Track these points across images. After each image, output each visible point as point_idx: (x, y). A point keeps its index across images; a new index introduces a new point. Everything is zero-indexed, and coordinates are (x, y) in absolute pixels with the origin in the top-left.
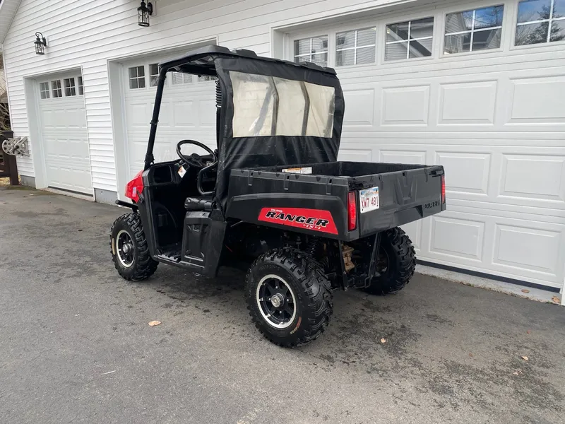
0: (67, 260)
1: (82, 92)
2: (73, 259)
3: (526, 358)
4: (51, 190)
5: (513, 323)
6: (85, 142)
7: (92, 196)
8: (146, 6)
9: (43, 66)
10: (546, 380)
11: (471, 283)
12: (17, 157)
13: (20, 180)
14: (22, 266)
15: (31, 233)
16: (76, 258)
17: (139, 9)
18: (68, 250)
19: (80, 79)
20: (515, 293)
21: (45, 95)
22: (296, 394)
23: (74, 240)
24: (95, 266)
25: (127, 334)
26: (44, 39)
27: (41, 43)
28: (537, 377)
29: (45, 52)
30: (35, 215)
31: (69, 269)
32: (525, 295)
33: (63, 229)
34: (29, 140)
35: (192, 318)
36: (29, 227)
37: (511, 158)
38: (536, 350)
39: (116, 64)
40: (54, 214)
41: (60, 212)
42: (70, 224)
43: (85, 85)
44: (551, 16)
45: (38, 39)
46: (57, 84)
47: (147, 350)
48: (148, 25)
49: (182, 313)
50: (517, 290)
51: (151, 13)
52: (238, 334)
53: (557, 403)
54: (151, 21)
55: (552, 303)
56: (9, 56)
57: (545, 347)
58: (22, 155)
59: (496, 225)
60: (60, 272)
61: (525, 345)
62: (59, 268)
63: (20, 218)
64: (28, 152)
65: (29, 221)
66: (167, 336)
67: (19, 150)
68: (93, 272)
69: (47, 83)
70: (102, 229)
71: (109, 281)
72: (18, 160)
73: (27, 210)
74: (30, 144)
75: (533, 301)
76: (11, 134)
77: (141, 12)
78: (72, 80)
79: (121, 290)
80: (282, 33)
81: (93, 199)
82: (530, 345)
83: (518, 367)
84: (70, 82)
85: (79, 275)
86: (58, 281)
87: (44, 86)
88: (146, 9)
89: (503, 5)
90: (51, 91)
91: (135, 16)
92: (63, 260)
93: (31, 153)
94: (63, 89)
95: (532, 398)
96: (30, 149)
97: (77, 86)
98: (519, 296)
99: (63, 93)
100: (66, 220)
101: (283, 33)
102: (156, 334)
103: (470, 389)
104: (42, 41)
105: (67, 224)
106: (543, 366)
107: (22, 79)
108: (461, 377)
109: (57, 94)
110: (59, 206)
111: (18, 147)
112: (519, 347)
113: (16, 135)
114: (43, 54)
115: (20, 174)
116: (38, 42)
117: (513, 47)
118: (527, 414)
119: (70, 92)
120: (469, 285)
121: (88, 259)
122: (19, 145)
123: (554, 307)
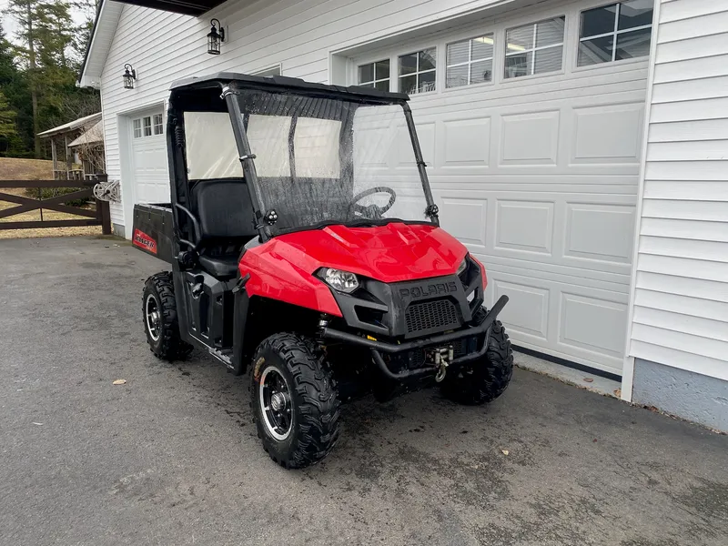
3: (507, 453)
8: (217, 32)
10: (506, 477)
11: (527, 366)
12: (111, 202)
13: (113, 229)
17: (208, 36)
20: (576, 382)
21: (137, 134)
26: (133, 71)
27: (130, 75)
28: (498, 474)
29: (134, 85)
30: (102, 266)
32: (584, 384)
34: (121, 183)
37: (575, 209)
38: (531, 446)
45: (127, 72)
46: (148, 121)
48: (218, 53)
50: (579, 378)
51: (222, 39)
53: (493, 502)
54: (222, 48)
55: (610, 396)
56: (105, 92)
57: (546, 443)
58: (114, 201)
59: (561, 294)
61: (523, 438)
64: (120, 197)
66: (124, 394)
67: (109, 195)
69: (139, 121)
71: (117, 336)
72: (111, 207)
74: (121, 189)
75: (591, 392)
76: (104, 177)
77: (210, 39)
78: (161, 116)
80: (344, 57)
82: (527, 440)
83: (488, 461)
84: (159, 119)
87: (137, 123)
88: (217, 35)
89: (563, 18)
90: (142, 128)
93: (122, 199)
94: (153, 126)
96: (122, 194)
99: (153, 130)
101: (346, 57)
104: (131, 74)
106: (521, 462)
107: (115, 115)
109: (148, 132)
111: (108, 192)
112: (511, 441)
113: (110, 178)
114: (132, 88)
115: (112, 222)
116: (127, 75)
117: (575, 68)
120: (524, 369)
122: (111, 190)
123: (612, 401)
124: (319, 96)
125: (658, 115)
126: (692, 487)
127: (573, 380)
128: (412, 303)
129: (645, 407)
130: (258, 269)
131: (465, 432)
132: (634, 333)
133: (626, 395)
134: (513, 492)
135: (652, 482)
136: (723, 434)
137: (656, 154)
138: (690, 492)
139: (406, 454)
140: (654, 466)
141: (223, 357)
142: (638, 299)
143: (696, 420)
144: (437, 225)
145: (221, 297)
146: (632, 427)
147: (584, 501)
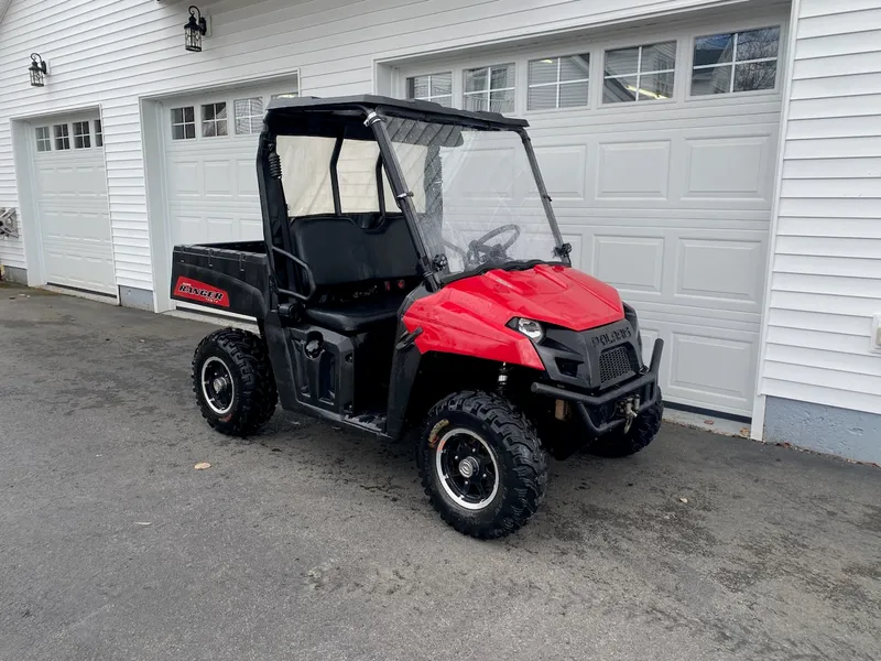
0: (81, 386)
1: (100, 143)
2: (90, 385)
3: (685, 501)
4: (51, 288)
5: (682, 460)
6: (105, 217)
7: (115, 297)
8: (197, 22)
9: (40, 103)
10: (701, 523)
13: (3, 273)
14: (17, 394)
15: (26, 350)
16: (95, 383)
17: (186, 27)
18: (82, 373)
19: (98, 123)
20: (698, 425)
21: (44, 146)
22: (385, 542)
23: (90, 359)
24: (122, 394)
25: (168, 477)
26: (43, 64)
27: (39, 69)
28: (692, 522)
29: (45, 82)
30: (31, 324)
31: (84, 398)
32: (708, 427)
33: (73, 343)
34: (18, 212)
35: (255, 458)
36: (21, 342)
37: (688, 244)
38: (701, 491)
39: (151, 103)
40: (58, 323)
41: (66, 320)
42: (83, 337)
43: (105, 132)
44: (734, 59)
45: (35, 64)
46: (62, 130)
47: (195, 496)
48: (199, 49)
49: (242, 452)
50: (698, 421)
51: (204, 32)
52: (317, 476)
53: (707, 548)
54: (204, 43)
55: (739, 437)
57: (714, 488)
58: (8, 235)
59: (672, 335)
60: (72, 402)
61: (690, 485)
62: (70, 396)
63: (8, 330)
64: (17, 230)
65: (21, 333)
66: (222, 479)
67: (3, 228)
68: (120, 402)
69: (46, 129)
70: (131, 344)
71: (144, 412)
73: (19, 318)
74: (19, 219)
75: (717, 434)
77: (189, 31)
78: (86, 124)
79: (159, 424)
80: (390, 67)
81: (117, 301)
82: (694, 486)
83: (673, 510)
84: (82, 128)
85: (99, 405)
86: (69, 414)
87: (42, 132)
88: (197, 27)
89: (675, 42)
90: (53, 140)
91: (181, 36)
92: (76, 387)
93: (21, 233)
94: (71, 137)
95: (677, 543)
96: (20, 226)
97: (92, 134)
98: (699, 429)
99: (72, 143)
100: (75, 330)
101: (392, 67)
102: (207, 477)
103: (604, 535)
104: (40, 66)
105: (80, 337)
106: (704, 508)
107: (8, 121)
108: (597, 522)
109: (63, 145)
110: (65, 311)
111: (1, 223)
112: (680, 489)
114: (43, 85)
115: (3, 264)
116: (35, 68)
117: (689, 97)
118: (667, 560)
119: (83, 143)
121: (111, 384)
122: (4, 221)
123: (741, 441)
124: (451, 123)
125: (793, 151)
126: (866, 514)
127: (694, 424)
128: (603, 351)
129: (778, 445)
130: (436, 322)
131: (631, 485)
132: (765, 370)
133: (756, 432)
134: (718, 538)
135: (832, 514)
136: (859, 463)
137: (790, 190)
138: (868, 519)
139: (589, 513)
140: (823, 499)
141: (363, 424)
142: (769, 336)
143: (831, 452)
144: (569, 265)
145: (350, 355)
146: (779, 464)
147: (785, 539)
